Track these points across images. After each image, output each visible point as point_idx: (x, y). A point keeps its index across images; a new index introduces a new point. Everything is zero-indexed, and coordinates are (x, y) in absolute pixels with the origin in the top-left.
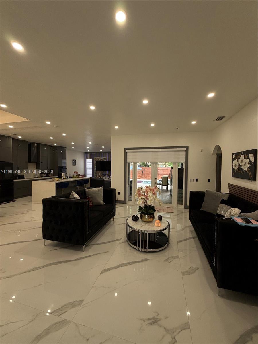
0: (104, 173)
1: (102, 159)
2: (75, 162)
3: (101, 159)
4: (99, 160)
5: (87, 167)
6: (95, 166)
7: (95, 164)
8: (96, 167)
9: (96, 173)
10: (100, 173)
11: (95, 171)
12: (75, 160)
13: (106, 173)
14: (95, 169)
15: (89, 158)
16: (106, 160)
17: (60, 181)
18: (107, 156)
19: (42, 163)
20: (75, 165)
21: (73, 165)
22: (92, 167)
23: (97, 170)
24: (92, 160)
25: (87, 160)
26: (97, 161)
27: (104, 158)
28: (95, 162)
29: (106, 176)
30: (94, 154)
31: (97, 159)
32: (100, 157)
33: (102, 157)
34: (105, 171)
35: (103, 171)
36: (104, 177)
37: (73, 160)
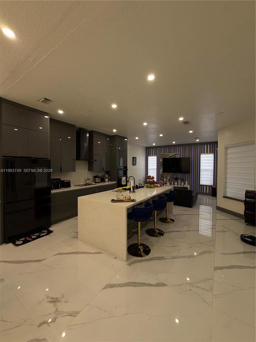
0: (175, 177)
1: (172, 156)
2: (136, 160)
3: (171, 155)
4: (168, 157)
5: (149, 167)
6: (161, 165)
7: (162, 164)
8: (163, 167)
9: (162, 176)
11: (161, 173)
12: (136, 158)
13: (179, 177)
14: (161, 170)
15: (152, 155)
16: (178, 157)
18: (179, 150)
19: (96, 160)
20: (135, 165)
21: (133, 165)
22: (156, 167)
23: (164, 171)
24: (156, 157)
25: (149, 158)
26: (164, 159)
27: (176, 154)
28: (161, 160)
29: (179, 181)
30: (159, 149)
31: (163, 155)
32: (168, 153)
33: (171, 153)
34: (177, 174)
35: (173, 173)
36: (176, 182)
37: (133, 157)
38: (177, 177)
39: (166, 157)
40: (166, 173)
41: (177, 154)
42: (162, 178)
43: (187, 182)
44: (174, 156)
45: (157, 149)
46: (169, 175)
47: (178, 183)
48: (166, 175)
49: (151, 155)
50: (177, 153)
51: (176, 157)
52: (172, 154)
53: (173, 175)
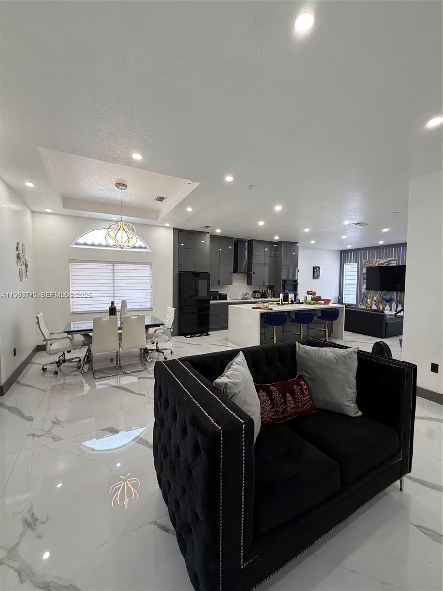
0: (388, 297)
1: (383, 264)
2: (319, 272)
3: (381, 262)
4: (376, 265)
5: (345, 282)
6: (364, 279)
7: (365, 276)
8: (367, 282)
9: (365, 296)
10: (375, 296)
11: (363, 290)
12: (319, 268)
13: (394, 297)
14: (364, 286)
15: (351, 262)
16: (394, 265)
17: (271, 309)
20: (317, 278)
21: (313, 278)
22: (356, 282)
23: (368, 288)
24: (356, 266)
25: (346, 266)
26: (369, 269)
27: (390, 261)
28: (364, 271)
29: (394, 305)
30: (361, 253)
31: (368, 262)
32: (377, 258)
33: (383, 258)
34: (391, 292)
35: (385, 292)
36: (387, 306)
37: (314, 267)
38: (391, 298)
39: (373, 266)
40: (373, 292)
41: (392, 260)
42: (366, 299)
44: (387, 264)
45: (359, 253)
46: (378, 294)
47: (391, 307)
48: (373, 294)
49: (348, 263)
50: (393, 258)
51: (391, 265)
52: (384, 261)
53: (385, 294)
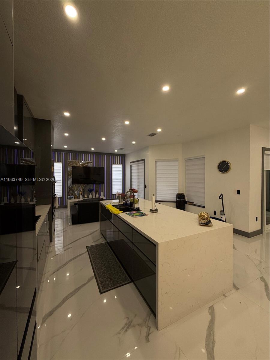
1: (83, 164)
3: (81, 163)
4: (78, 165)
6: (69, 175)
7: (70, 173)
11: (69, 185)
14: (70, 182)
16: (91, 166)
18: (92, 158)
22: (62, 178)
23: (75, 182)
26: (74, 168)
27: (88, 163)
28: (69, 169)
29: (94, 193)
30: (65, 154)
33: (83, 160)
34: (90, 185)
35: (86, 185)
36: (91, 194)
39: (76, 165)
40: (77, 185)
41: (90, 162)
43: (102, 193)
44: (86, 165)
45: (62, 154)
46: (81, 186)
47: (92, 195)
48: (77, 187)
51: (89, 166)
53: (86, 187)
